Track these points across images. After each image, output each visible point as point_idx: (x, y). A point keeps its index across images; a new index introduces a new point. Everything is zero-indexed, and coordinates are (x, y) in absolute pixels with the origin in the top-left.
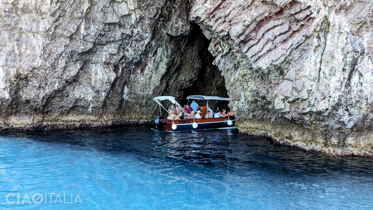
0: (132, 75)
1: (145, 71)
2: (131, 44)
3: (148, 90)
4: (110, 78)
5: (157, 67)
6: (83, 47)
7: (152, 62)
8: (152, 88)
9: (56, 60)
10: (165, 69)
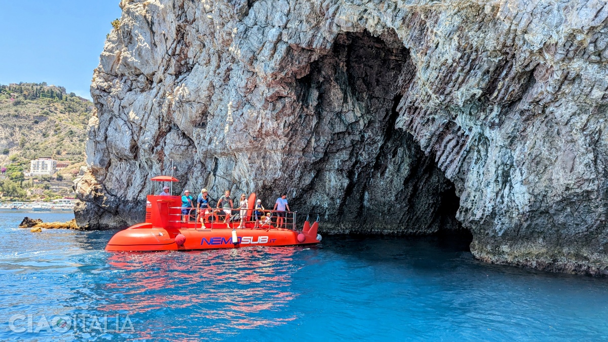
0: (372, 179)
1: (386, 174)
2: (364, 148)
3: (389, 195)
4: (343, 184)
5: (398, 169)
6: (314, 158)
7: (392, 163)
8: (394, 193)
9: (292, 171)
10: (407, 171)
